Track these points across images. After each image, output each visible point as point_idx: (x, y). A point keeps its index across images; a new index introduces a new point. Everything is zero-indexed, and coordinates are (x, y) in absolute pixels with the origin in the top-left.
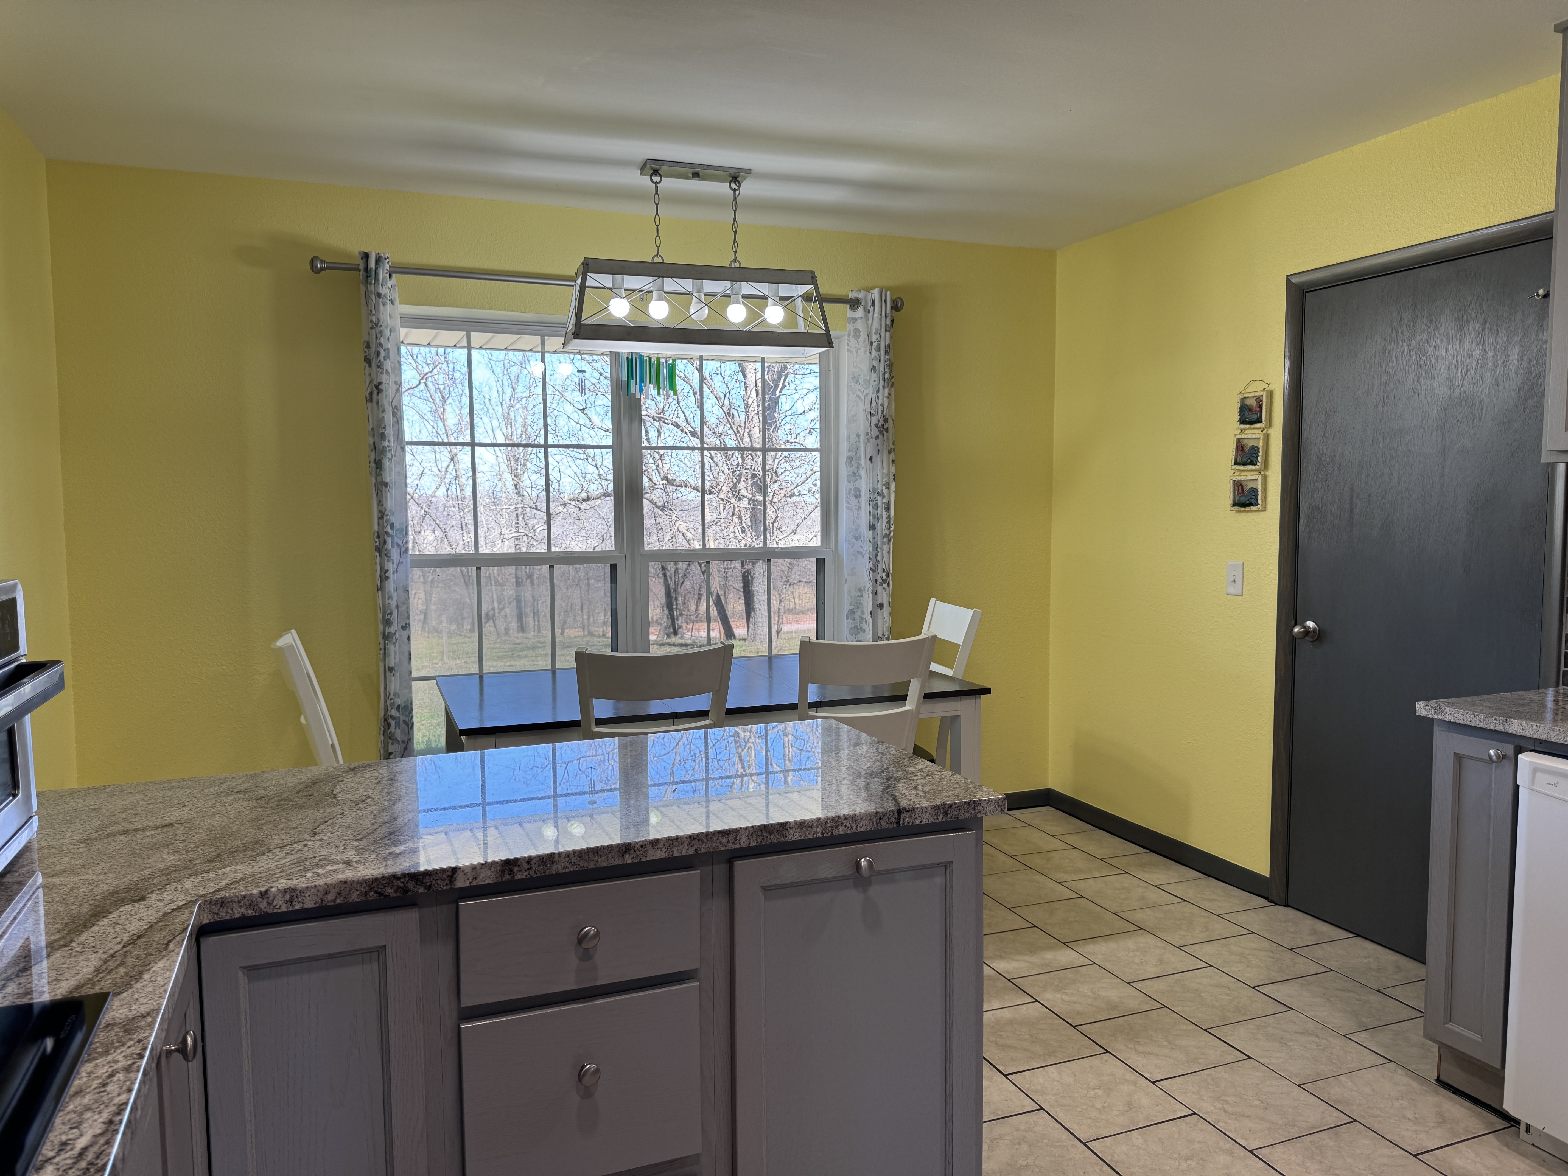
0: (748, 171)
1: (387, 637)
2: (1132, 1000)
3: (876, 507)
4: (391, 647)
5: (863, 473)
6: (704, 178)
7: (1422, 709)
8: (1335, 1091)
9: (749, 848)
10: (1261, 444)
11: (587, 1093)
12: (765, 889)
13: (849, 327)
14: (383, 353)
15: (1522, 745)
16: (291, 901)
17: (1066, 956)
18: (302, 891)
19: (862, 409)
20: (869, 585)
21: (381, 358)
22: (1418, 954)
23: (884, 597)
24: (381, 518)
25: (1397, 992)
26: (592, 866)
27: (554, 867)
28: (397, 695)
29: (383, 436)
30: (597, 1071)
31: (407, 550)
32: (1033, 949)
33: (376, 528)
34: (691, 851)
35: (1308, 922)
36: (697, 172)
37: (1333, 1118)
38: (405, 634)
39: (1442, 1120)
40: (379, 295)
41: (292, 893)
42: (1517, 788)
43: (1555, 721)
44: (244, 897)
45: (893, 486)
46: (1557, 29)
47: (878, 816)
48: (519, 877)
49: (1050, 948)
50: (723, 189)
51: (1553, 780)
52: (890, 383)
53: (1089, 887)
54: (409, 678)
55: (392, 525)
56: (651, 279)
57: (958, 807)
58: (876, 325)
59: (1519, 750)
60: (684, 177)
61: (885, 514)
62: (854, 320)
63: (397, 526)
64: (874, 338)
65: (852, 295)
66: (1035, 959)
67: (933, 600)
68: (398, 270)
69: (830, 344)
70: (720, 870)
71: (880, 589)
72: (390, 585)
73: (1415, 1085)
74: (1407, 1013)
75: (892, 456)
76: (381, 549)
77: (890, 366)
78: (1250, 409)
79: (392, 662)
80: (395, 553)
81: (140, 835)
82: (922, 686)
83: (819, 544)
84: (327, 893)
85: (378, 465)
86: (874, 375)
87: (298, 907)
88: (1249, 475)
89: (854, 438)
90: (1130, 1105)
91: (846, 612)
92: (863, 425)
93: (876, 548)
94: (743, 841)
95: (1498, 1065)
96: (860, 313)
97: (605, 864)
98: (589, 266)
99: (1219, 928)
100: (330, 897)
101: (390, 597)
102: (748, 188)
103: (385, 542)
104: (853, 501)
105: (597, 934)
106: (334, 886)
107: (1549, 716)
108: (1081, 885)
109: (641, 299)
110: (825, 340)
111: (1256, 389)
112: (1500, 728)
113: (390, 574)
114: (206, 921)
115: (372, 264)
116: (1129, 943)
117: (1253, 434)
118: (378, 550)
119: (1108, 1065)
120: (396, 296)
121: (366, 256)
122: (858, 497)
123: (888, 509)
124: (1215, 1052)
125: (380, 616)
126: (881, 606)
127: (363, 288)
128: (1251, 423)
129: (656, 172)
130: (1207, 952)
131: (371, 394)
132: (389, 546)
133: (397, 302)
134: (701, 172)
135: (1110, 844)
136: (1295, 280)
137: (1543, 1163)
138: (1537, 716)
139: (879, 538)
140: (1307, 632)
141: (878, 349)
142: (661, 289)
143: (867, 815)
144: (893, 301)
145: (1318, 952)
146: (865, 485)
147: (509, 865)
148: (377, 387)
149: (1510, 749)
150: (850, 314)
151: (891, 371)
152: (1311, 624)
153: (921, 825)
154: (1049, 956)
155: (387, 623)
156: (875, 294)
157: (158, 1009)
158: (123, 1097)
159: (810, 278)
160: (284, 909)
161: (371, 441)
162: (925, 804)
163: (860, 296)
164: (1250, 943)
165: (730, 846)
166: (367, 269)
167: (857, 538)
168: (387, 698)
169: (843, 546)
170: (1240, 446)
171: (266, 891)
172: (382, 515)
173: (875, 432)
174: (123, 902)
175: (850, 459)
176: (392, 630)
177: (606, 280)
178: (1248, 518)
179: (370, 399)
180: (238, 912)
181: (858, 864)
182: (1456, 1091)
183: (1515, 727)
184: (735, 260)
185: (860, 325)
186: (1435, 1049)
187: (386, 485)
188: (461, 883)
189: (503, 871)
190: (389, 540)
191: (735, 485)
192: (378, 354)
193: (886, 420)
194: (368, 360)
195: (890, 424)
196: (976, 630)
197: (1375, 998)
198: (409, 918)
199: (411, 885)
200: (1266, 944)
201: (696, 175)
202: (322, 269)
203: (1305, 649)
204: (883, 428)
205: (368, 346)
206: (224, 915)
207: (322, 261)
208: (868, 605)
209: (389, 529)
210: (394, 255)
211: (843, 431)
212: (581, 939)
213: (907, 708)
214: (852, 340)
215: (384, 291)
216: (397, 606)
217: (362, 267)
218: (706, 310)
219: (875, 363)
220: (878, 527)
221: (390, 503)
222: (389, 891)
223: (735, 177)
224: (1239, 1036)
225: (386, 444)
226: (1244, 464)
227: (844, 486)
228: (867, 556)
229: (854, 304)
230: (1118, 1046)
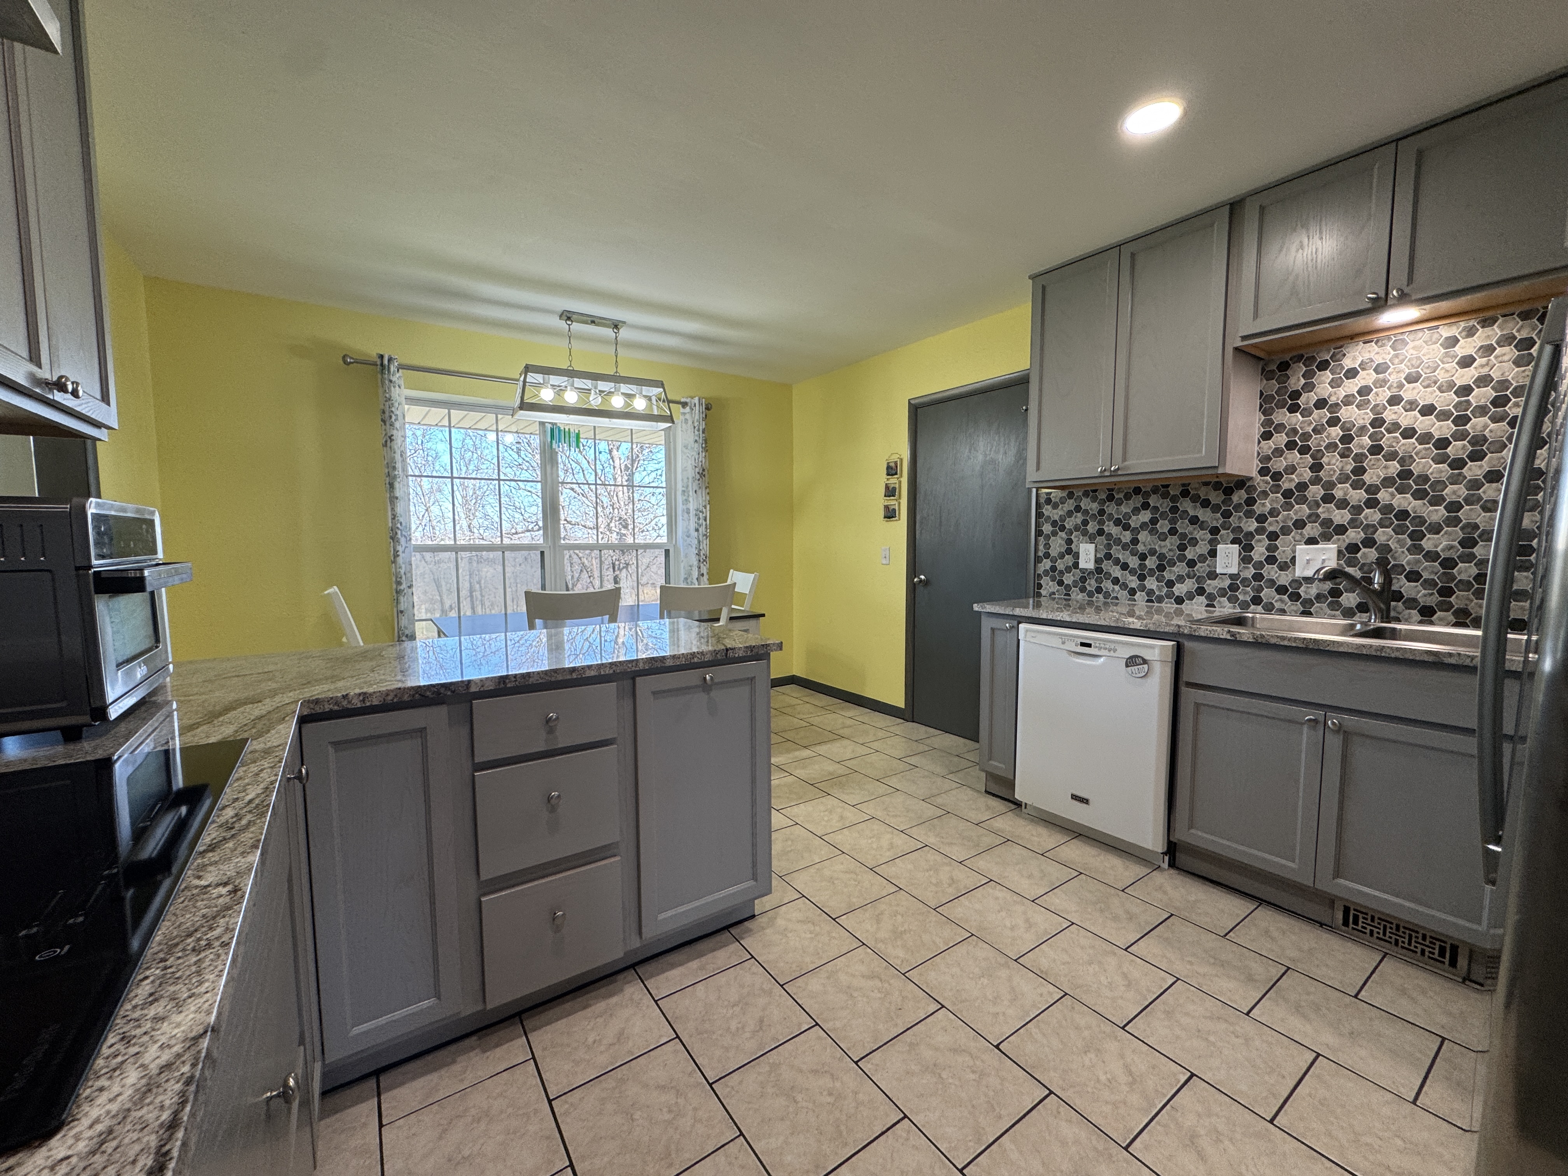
0: (624, 323)
1: (398, 592)
2: (840, 770)
3: (699, 519)
4: (402, 599)
5: (691, 499)
6: (598, 325)
7: (976, 607)
8: (939, 800)
9: (644, 670)
10: (897, 486)
11: (553, 809)
12: (654, 693)
13: (682, 417)
14: (394, 418)
15: (1021, 619)
16: (363, 701)
17: (806, 753)
18: (370, 694)
19: (690, 463)
20: (696, 563)
21: (393, 419)
22: (975, 738)
23: (704, 570)
24: (393, 519)
25: (966, 756)
26: (553, 679)
27: (531, 680)
28: (406, 628)
29: (394, 468)
30: (559, 796)
31: (410, 539)
32: (788, 751)
33: (390, 525)
34: (611, 672)
35: (923, 728)
36: (593, 321)
37: (940, 812)
38: (410, 590)
39: (988, 808)
40: (391, 381)
41: (365, 696)
42: (1019, 640)
43: (1033, 608)
44: (332, 698)
45: (708, 507)
46: (1030, 277)
47: (716, 652)
48: (509, 685)
49: (799, 750)
50: (609, 332)
51: (1033, 634)
52: (705, 449)
53: (816, 720)
54: (413, 621)
55: (401, 524)
56: (566, 378)
57: (758, 647)
58: (697, 417)
59: (1019, 623)
60: (586, 323)
61: (704, 523)
62: (684, 414)
63: (404, 524)
64: (696, 424)
65: (683, 400)
66: (791, 755)
67: (731, 571)
68: (401, 367)
69: (673, 422)
70: (627, 683)
71: (702, 565)
72: (400, 560)
73: (975, 794)
74: (971, 764)
75: (708, 490)
76: (394, 538)
77: (706, 441)
78: (892, 468)
79: (402, 607)
80: (403, 540)
81: (248, 678)
82: (728, 614)
83: (666, 541)
84: (387, 695)
85: (392, 486)
86: (696, 445)
87: (368, 704)
88: (892, 502)
89: (685, 480)
90: (842, 818)
91: (682, 579)
92: (691, 473)
93: (699, 542)
94: (641, 666)
95: (1012, 778)
96: (688, 409)
97: (561, 678)
98: (528, 369)
99: (881, 734)
100: (390, 698)
101: (400, 568)
102: (624, 333)
103: (396, 533)
104: (686, 515)
105: (557, 718)
106: (392, 691)
107: (1031, 606)
108: (811, 720)
109: (559, 391)
110: (670, 419)
111: (895, 458)
112: (1011, 613)
113: (400, 553)
114: (305, 713)
115: (386, 362)
116: (837, 744)
117: (893, 480)
118: (392, 538)
119: (830, 801)
120: (402, 382)
121: (381, 357)
122: (688, 513)
123: (705, 520)
124: (882, 789)
125: (394, 579)
126: (703, 575)
127: (379, 376)
128: (892, 475)
129: (569, 318)
130: (875, 745)
131: (386, 441)
132: (399, 536)
133: (403, 387)
134: (596, 321)
135: (825, 700)
136: (913, 402)
137: (1032, 821)
138: (1026, 607)
139: (701, 537)
140: (921, 581)
141: (699, 430)
142: (572, 385)
143: (710, 651)
144: (706, 405)
145: (928, 741)
146: (692, 506)
147: (503, 679)
148: (390, 437)
149: (1015, 623)
150: (682, 410)
151: (706, 443)
152: (922, 577)
153: (739, 657)
154: (797, 753)
155: (399, 583)
156: (696, 400)
157: (286, 744)
158: (273, 778)
159: (660, 384)
160: (359, 705)
161: (387, 471)
162: (741, 646)
163: (688, 400)
164: (897, 739)
165: (633, 669)
166: (382, 365)
167: (688, 536)
168: (399, 629)
169: (680, 542)
170: (887, 487)
171: (347, 695)
172: (394, 517)
173: (698, 477)
174: (245, 704)
175: (684, 491)
176: (402, 587)
177: (539, 378)
178: (892, 524)
179: (385, 445)
180: (327, 707)
181: (705, 678)
182: (994, 795)
183: (1018, 612)
184: (616, 372)
185: (688, 416)
186: (983, 775)
187: (397, 498)
188: (473, 689)
189: (499, 683)
190: (399, 532)
191: (609, 525)
192: (391, 417)
193: (704, 470)
194: (384, 421)
195: (706, 473)
196: (755, 585)
197: (956, 759)
198: (441, 712)
199: (442, 690)
200: (904, 740)
201: (593, 322)
202: (351, 363)
203: (920, 589)
204: (702, 475)
205: (384, 412)
206: (318, 709)
207: (351, 358)
208: (695, 574)
209: (399, 525)
210: (401, 358)
211: (679, 477)
212: (548, 721)
213: (721, 623)
214: (684, 425)
215: (394, 379)
216: (405, 574)
217: (379, 363)
218: (600, 399)
219: (697, 438)
220: (700, 530)
221: (399, 509)
222: (428, 693)
223: (616, 326)
224: (894, 782)
225: (396, 473)
226: (889, 496)
227: (680, 507)
228: (694, 546)
229: (684, 404)
230: (835, 791)
